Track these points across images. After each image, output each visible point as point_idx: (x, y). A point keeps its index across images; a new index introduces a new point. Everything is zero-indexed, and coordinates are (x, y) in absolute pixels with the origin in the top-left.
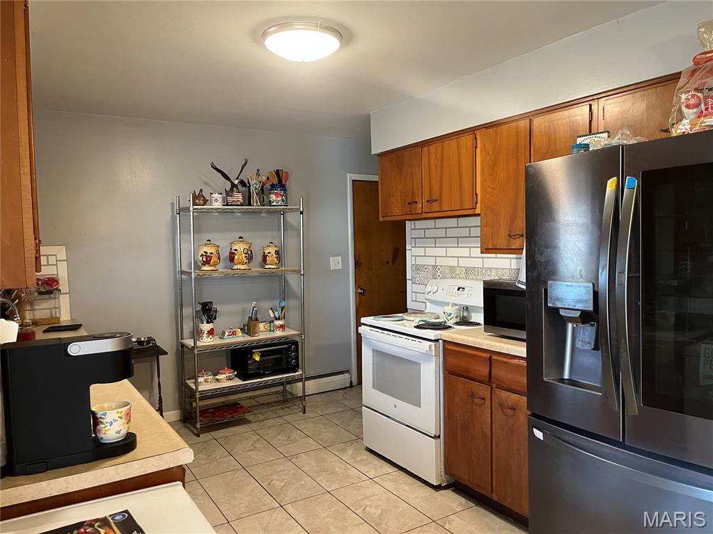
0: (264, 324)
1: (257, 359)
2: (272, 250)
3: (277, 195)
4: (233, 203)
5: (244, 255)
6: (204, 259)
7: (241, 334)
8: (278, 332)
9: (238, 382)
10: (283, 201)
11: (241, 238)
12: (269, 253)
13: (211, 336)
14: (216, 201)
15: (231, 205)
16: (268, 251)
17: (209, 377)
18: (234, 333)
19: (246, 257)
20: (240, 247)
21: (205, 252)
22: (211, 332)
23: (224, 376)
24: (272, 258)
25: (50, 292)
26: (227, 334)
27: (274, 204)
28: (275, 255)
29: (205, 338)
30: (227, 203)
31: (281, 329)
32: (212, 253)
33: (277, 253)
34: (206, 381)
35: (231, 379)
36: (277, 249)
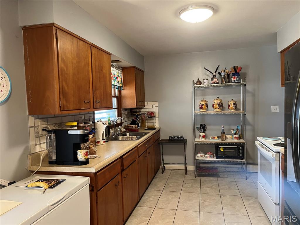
0: (230, 135)
1: (222, 150)
2: (232, 103)
3: (234, 78)
4: (213, 83)
5: (217, 105)
6: (201, 107)
7: (217, 139)
8: (235, 140)
9: (215, 159)
10: (237, 80)
11: (218, 97)
12: (230, 104)
13: (203, 138)
14: (205, 82)
15: (213, 84)
16: (230, 103)
17: (202, 155)
18: (214, 138)
19: (218, 106)
20: (216, 102)
21: (201, 104)
22: (203, 136)
23: (208, 155)
24: (232, 106)
25: (151, 117)
26: (211, 138)
27: (233, 82)
28: (233, 105)
29: (201, 138)
30: (211, 83)
31: (236, 139)
32: (203, 104)
33: (234, 104)
34: (201, 156)
35: (211, 157)
36: (234, 102)
